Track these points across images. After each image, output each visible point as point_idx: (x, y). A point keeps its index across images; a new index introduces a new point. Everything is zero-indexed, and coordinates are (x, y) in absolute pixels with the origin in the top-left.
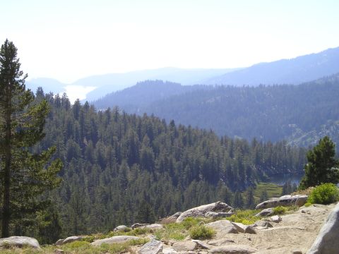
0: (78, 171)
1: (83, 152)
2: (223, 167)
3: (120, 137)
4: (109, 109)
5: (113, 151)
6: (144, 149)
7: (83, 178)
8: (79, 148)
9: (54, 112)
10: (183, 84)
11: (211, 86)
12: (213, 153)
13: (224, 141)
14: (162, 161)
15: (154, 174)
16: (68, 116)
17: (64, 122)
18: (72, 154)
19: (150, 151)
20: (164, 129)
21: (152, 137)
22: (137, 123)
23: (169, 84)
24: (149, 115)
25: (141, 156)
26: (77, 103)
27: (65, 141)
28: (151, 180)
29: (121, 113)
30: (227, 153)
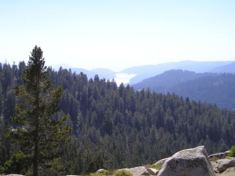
0: (121, 132)
1: (125, 119)
2: (223, 130)
3: (151, 109)
4: (143, 89)
5: (146, 119)
6: (167, 117)
7: (125, 137)
8: (123, 117)
9: (106, 91)
10: (197, 72)
11: (216, 73)
12: (216, 120)
13: (224, 112)
14: (180, 126)
15: (174, 135)
16: (115, 95)
17: (112, 99)
18: (117, 120)
19: (172, 118)
20: (181, 103)
21: (173, 108)
22: (163, 100)
23: (186, 72)
24: (171, 94)
25: (165, 122)
26: (122, 85)
27: (113, 111)
28: (172, 139)
29: (152, 92)
30: (226, 121)
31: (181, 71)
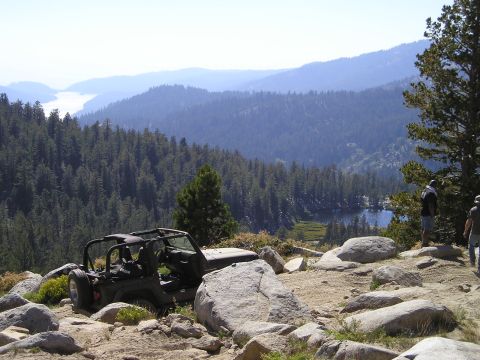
0: (50, 207)
1: (59, 180)
2: (250, 199)
3: (110, 161)
4: (98, 123)
5: (100, 180)
6: (143, 176)
7: (56, 216)
8: (54, 177)
9: (22, 127)
10: (211, 89)
11: (247, 93)
12: (237, 181)
13: (253, 166)
14: (167, 193)
15: (156, 211)
16: (39, 133)
17: (33, 141)
18: (43, 184)
19: (151, 179)
20: (171, 149)
21: (154, 160)
22: (135, 142)
23: (191, 90)
24: (152, 130)
25: (139, 186)
26: (54, 116)
27: (35, 165)
28: (149, 219)
29: (113, 129)
30: (256, 183)
31: (182, 87)
